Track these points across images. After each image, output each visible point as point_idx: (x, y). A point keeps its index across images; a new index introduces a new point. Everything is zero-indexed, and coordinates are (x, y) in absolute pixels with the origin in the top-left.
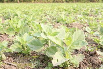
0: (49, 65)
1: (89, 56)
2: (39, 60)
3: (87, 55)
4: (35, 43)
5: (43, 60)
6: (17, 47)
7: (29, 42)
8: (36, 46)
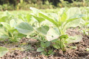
0: (43, 45)
1: (87, 39)
2: (30, 45)
3: (85, 39)
4: (24, 26)
5: (34, 45)
6: (2, 34)
7: (17, 25)
8: (25, 30)
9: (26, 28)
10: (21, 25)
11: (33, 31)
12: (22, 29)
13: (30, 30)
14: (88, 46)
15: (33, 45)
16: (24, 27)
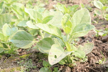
0: (46, 65)
1: (101, 43)
7: (12, 37)
8: (23, 41)
9: (24, 38)
10: (16, 36)
11: (32, 40)
12: (19, 41)
13: (29, 40)
14: (101, 55)
15: (35, 59)
16: (22, 38)
